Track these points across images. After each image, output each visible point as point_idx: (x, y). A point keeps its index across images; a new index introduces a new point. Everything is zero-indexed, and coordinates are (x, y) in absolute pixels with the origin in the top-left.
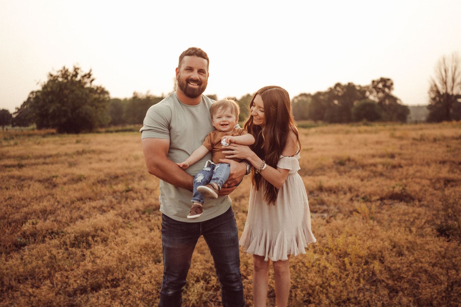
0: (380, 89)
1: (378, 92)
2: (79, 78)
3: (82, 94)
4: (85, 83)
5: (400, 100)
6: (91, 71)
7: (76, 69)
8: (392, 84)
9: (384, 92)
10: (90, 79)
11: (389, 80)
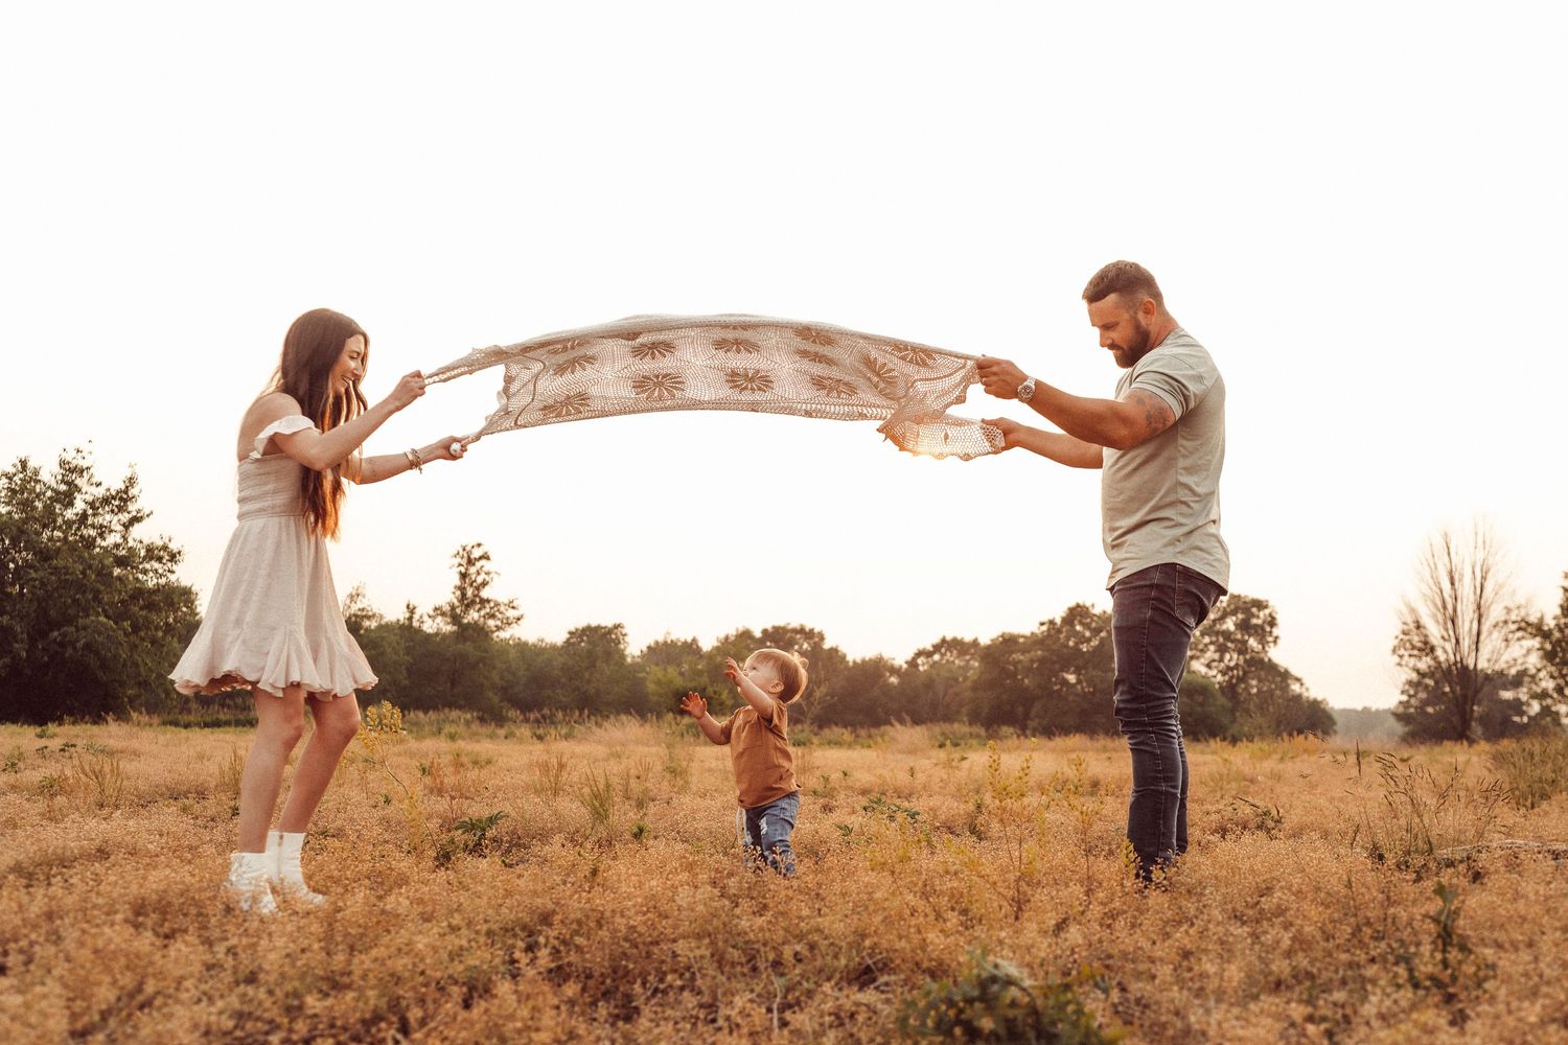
0: (1227, 635)
1: (1222, 650)
2: (79, 505)
3: (83, 573)
4: (103, 530)
5: (1298, 680)
6: (131, 482)
7: (72, 472)
8: (1272, 622)
9: (1242, 649)
10: (124, 517)
11: (1260, 605)
